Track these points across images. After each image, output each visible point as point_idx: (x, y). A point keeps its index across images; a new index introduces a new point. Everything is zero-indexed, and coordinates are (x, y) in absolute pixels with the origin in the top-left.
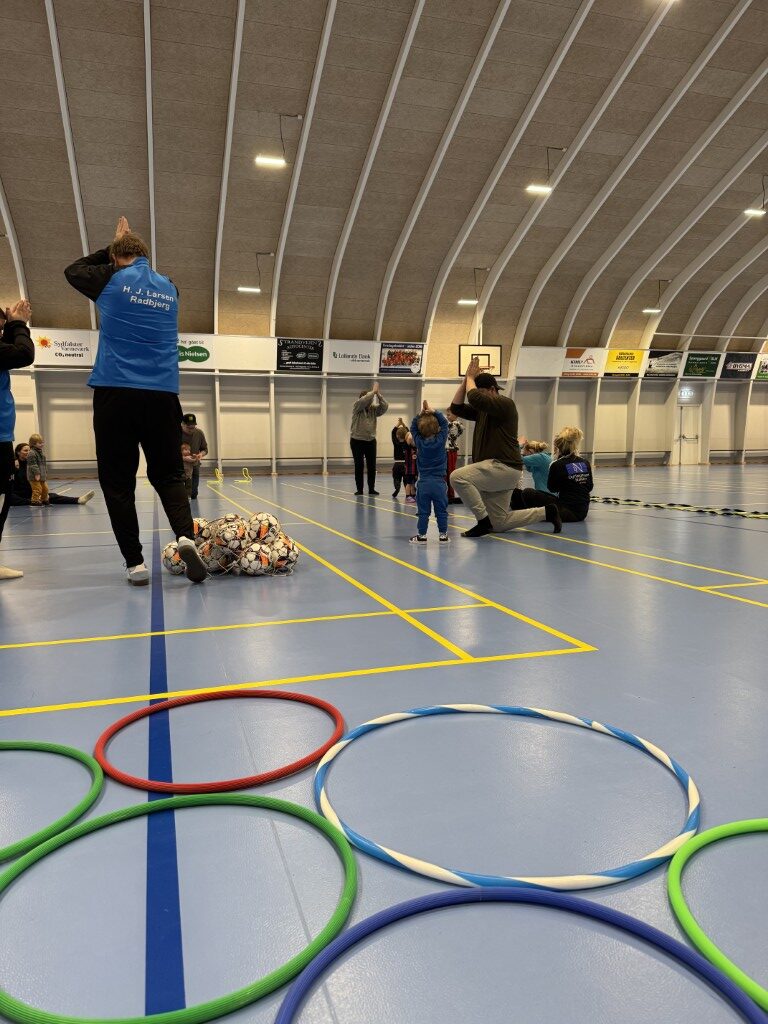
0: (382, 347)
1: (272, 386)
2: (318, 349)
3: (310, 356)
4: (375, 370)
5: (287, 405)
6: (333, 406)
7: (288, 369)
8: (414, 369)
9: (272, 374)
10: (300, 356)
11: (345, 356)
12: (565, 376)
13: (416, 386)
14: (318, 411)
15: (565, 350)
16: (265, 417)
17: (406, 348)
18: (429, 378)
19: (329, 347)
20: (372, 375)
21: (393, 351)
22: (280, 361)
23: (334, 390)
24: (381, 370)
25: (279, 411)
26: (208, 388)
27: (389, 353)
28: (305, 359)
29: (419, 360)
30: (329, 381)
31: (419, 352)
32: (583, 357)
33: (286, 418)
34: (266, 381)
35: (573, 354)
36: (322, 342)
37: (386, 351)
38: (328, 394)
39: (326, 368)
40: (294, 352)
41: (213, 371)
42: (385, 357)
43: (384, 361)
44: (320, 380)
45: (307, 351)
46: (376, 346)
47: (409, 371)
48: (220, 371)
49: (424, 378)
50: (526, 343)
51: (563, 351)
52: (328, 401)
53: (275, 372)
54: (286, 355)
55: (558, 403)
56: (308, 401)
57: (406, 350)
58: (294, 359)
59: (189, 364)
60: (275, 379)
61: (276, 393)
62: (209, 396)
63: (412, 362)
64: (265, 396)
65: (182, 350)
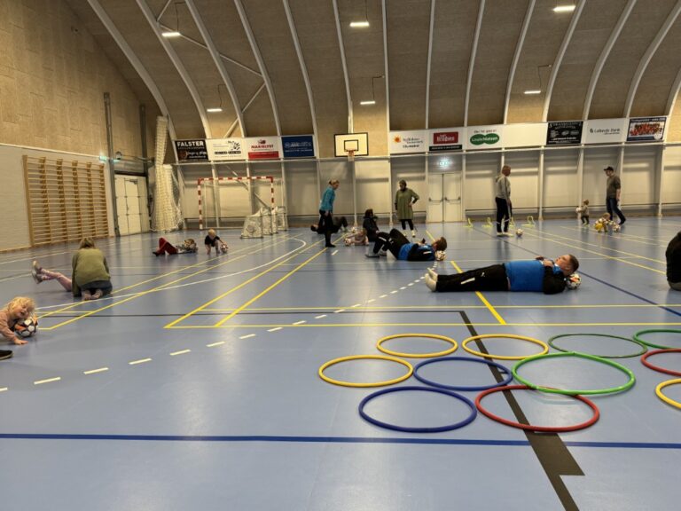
0: (631, 122)
1: (542, 156)
2: (579, 127)
3: (573, 133)
4: (624, 139)
5: (551, 169)
6: (587, 167)
7: (555, 143)
8: (657, 136)
9: (543, 148)
10: (564, 133)
11: (600, 131)
13: (658, 150)
14: (575, 172)
16: (535, 178)
17: (651, 121)
18: (670, 143)
19: (587, 125)
20: (621, 143)
21: (639, 124)
22: (549, 138)
23: (588, 156)
24: (628, 139)
25: (546, 173)
26: (496, 160)
27: (636, 126)
28: (569, 136)
29: (662, 130)
30: (585, 150)
31: (662, 124)
33: (550, 178)
34: (537, 154)
36: (582, 123)
37: (633, 125)
38: (585, 159)
39: (584, 140)
40: (560, 131)
41: (500, 149)
42: (633, 129)
43: (631, 132)
44: (579, 150)
45: (570, 130)
46: (626, 121)
47: (652, 139)
48: (506, 148)
49: (665, 142)
52: (584, 164)
53: (545, 146)
54: (554, 134)
56: (567, 165)
57: (651, 123)
58: (560, 136)
59: (485, 146)
60: (545, 151)
61: (545, 161)
62: (496, 166)
63: (655, 131)
64: (536, 163)
65: (482, 136)
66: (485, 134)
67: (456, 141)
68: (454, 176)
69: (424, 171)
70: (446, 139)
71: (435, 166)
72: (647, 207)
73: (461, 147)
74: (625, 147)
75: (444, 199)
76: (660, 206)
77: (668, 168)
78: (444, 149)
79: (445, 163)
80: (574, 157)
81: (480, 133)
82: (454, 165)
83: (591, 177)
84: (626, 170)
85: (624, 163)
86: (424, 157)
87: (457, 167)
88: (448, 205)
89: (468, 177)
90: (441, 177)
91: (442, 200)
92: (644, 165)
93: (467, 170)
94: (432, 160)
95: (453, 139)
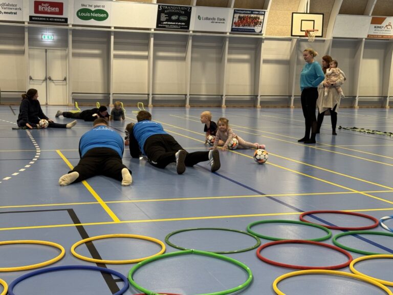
0: (235, 13)
1: (152, 39)
2: (188, 13)
3: (182, 18)
4: (228, 29)
5: (161, 54)
6: (195, 55)
7: (164, 27)
8: (257, 29)
9: (153, 31)
10: (174, 18)
11: (207, 19)
12: (370, 37)
13: (258, 42)
14: (184, 59)
15: (371, 18)
16: (145, 62)
17: (252, 14)
18: (268, 36)
19: (195, 11)
20: (226, 33)
21: (242, 15)
22: (159, 21)
23: (196, 44)
24: (233, 30)
25: (156, 58)
26: (105, 40)
27: (239, 17)
28: (178, 21)
29: (261, 23)
30: (194, 37)
31: (261, 17)
32: (384, 24)
33: (160, 64)
34: (146, 36)
35: (377, 21)
36: (191, 8)
37: (237, 16)
38: (193, 46)
39: (193, 26)
40: (170, 15)
41: (110, 27)
42: (236, 20)
43: (235, 23)
44: (187, 36)
45: (180, 14)
46: (231, 11)
47: (253, 31)
48: (115, 28)
49: (264, 36)
50: (341, 12)
51: (368, 19)
52: (192, 52)
53: (155, 30)
54: (163, 17)
55: (363, 58)
56: (177, 52)
57: (252, 15)
58: (169, 20)
59: (92, 22)
60: (155, 35)
61: (154, 45)
62: (105, 46)
63: (256, 24)
64: (146, 46)
65: (90, 11)
66: (93, 9)
67: (61, 13)
68: (59, 53)
69: (23, 44)
70: (49, 9)
71: (37, 40)
72: (248, 98)
73: (66, 20)
74: (230, 38)
75: (48, 79)
76: (259, 99)
77: (266, 61)
78: (48, 21)
79: (48, 37)
80: (183, 43)
81: (88, 7)
82: (59, 41)
83: (198, 65)
84: (230, 61)
85: (229, 53)
86: (24, 27)
87: (63, 43)
88: (52, 85)
89: (74, 55)
90: (45, 53)
91: (46, 79)
92: (246, 57)
93: (73, 47)
94: (33, 32)
95: (57, 10)
